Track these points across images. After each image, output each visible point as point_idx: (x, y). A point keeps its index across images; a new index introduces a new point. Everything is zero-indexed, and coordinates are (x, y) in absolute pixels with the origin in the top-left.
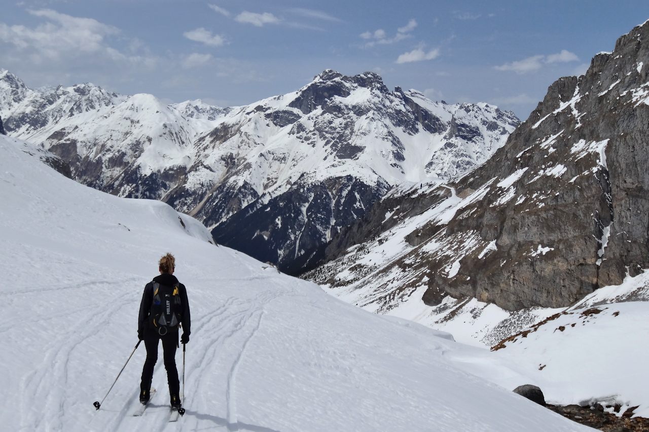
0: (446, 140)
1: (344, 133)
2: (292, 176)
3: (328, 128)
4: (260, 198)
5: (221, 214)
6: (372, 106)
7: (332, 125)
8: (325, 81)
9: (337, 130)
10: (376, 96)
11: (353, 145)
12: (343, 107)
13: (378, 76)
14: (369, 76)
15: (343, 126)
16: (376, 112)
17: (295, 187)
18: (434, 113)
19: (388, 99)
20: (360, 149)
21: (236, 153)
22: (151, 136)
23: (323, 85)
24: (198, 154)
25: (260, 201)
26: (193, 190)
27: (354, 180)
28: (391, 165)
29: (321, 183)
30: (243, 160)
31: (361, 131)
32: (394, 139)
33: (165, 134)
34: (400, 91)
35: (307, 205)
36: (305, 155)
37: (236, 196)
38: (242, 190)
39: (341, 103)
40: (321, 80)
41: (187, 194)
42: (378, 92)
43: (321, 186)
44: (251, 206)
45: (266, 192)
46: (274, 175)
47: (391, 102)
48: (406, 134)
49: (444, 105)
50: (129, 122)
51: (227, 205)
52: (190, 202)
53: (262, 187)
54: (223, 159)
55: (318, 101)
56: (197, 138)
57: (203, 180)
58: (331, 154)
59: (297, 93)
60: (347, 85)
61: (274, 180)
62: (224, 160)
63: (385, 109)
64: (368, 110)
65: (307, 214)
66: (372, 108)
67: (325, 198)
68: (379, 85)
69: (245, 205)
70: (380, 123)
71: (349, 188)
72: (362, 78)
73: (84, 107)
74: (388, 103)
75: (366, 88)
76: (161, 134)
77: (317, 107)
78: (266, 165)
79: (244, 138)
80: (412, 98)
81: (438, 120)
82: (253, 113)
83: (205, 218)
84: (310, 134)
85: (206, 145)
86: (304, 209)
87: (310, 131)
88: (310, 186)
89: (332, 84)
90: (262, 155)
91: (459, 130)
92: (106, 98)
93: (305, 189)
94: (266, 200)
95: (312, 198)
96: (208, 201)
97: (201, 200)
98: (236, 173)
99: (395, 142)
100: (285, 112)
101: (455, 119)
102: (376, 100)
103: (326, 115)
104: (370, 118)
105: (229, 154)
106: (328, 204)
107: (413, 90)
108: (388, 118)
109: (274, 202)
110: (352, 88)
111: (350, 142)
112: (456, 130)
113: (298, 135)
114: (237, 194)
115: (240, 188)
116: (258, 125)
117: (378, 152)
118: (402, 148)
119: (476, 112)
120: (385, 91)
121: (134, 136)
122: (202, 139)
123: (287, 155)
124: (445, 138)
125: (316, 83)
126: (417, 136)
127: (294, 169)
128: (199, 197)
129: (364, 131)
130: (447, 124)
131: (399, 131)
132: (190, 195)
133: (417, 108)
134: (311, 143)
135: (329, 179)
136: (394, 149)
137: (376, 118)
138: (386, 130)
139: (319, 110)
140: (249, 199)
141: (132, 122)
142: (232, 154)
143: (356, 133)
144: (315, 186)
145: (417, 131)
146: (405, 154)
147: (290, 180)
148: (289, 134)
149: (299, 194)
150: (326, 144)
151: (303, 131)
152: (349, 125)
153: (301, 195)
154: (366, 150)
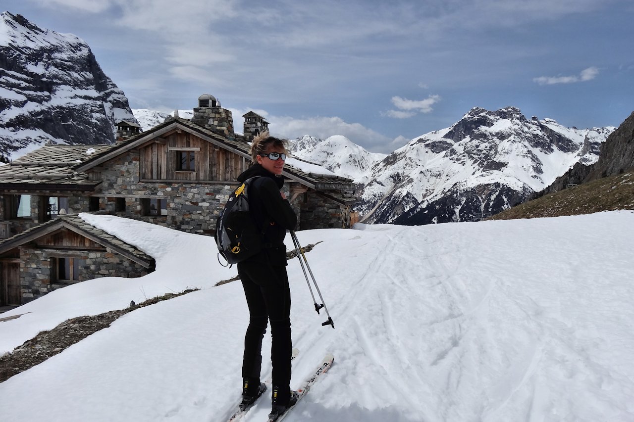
0: (579, 157)
1: (489, 153)
2: (446, 187)
3: (475, 151)
4: (420, 204)
5: (388, 217)
6: (513, 132)
7: (478, 148)
8: (472, 116)
9: (483, 152)
10: (516, 124)
11: (497, 162)
12: (488, 134)
13: (517, 110)
14: (510, 109)
15: (488, 148)
16: (516, 137)
17: (449, 193)
18: (567, 136)
19: (526, 126)
20: (503, 165)
21: (402, 172)
22: (340, 163)
23: (471, 119)
24: (374, 175)
25: (419, 206)
26: (368, 199)
27: (502, 186)
28: (532, 176)
29: (472, 189)
30: (407, 177)
31: (504, 151)
32: (533, 156)
33: (350, 161)
34: (537, 120)
35: (460, 207)
36: (456, 172)
37: (400, 203)
38: (406, 198)
39: (486, 131)
40: (470, 116)
41: (363, 202)
42: (518, 121)
43: (472, 191)
44: (412, 210)
45: (425, 199)
46: (431, 188)
47: (529, 128)
48: (543, 153)
49: (576, 130)
50: (326, 153)
51: (393, 210)
52: (365, 208)
53: (422, 197)
54: (391, 177)
55: (466, 132)
56: (374, 164)
57: (376, 192)
58: (478, 170)
59: (450, 128)
60: (491, 118)
61: (432, 191)
62: (393, 178)
63: (524, 134)
64: (510, 135)
65: (460, 215)
66: (512, 134)
67: (476, 201)
68: (518, 116)
69: (407, 210)
70: (520, 145)
71: (497, 193)
72: (503, 112)
73: (298, 148)
74: (526, 129)
75: (507, 120)
76: (348, 161)
77: (466, 136)
78: (425, 180)
79: (408, 161)
80: (546, 125)
81: (570, 141)
82: (416, 144)
83: (375, 220)
84: (461, 156)
85: (380, 168)
86: (457, 211)
87: (461, 154)
88: (462, 191)
89: (478, 118)
90: (421, 172)
91: (593, 148)
92: (314, 142)
93: (458, 194)
94: (424, 206)
95: (464, 202)
96: (378, 207)
97: (373, 207)
98: (401, 187)
99: (534, 159)
100: (440, 142)
101: (588, 139)
102: (516, 127)
103: (473, 141)
104: (512, 140)
105: (396, 173)
106: (479, 207)
107: (547, 119)
108: (526, 141)
109: (431, 206)
110: (495, 120)
111: (495, 159)
112: (589, 147)
113: (451, 157)
114: (401, 201)
115: (404, 197)
116: (419, 152)
117: (520, 166)
118: (540, 164)
119: (606, 134)
120: (524, 120)
121: (328, 163)
122: (378, 165)
123: (442, 172)
124: (578, 155)
125: (465, 118)
126: (552, 154)
127: (448, 182)
128: (372, 204)
129: (506, 151)
130: (579, 145)
131: (536, 151)
132: (365, 203)
133: (552, 133)
134: (462, 163)
135: (480, 186)
136: (534, 164)
137: (517, 140)
138: (526, 150)
139: (468, 138)
140: (410, 205)
141: (328, 154)
142: (398, 173)
143: (500, 153)
144: (466, 192)
145: (552, 150)
146: (543, 168)
147: (445, 190)
148: (444, 157)
149: (453, 199)
150: (474, 163)
151: (455, 154)
152: (494, 147)
153: (454, 199)
154: (509, 165)
